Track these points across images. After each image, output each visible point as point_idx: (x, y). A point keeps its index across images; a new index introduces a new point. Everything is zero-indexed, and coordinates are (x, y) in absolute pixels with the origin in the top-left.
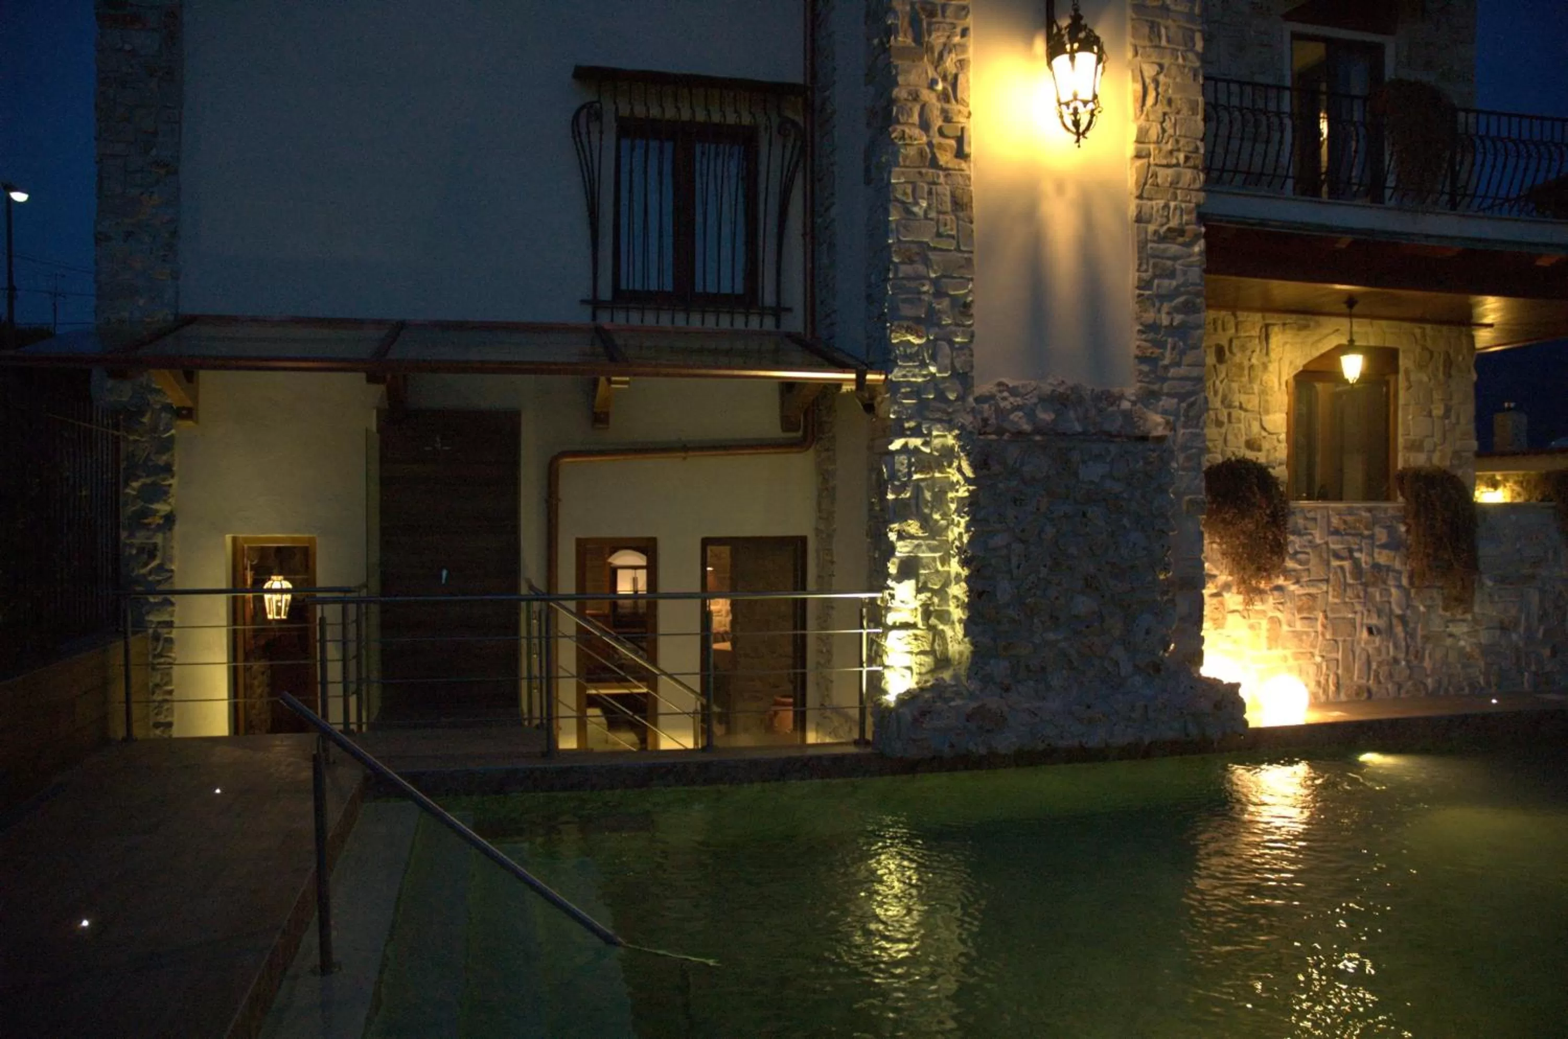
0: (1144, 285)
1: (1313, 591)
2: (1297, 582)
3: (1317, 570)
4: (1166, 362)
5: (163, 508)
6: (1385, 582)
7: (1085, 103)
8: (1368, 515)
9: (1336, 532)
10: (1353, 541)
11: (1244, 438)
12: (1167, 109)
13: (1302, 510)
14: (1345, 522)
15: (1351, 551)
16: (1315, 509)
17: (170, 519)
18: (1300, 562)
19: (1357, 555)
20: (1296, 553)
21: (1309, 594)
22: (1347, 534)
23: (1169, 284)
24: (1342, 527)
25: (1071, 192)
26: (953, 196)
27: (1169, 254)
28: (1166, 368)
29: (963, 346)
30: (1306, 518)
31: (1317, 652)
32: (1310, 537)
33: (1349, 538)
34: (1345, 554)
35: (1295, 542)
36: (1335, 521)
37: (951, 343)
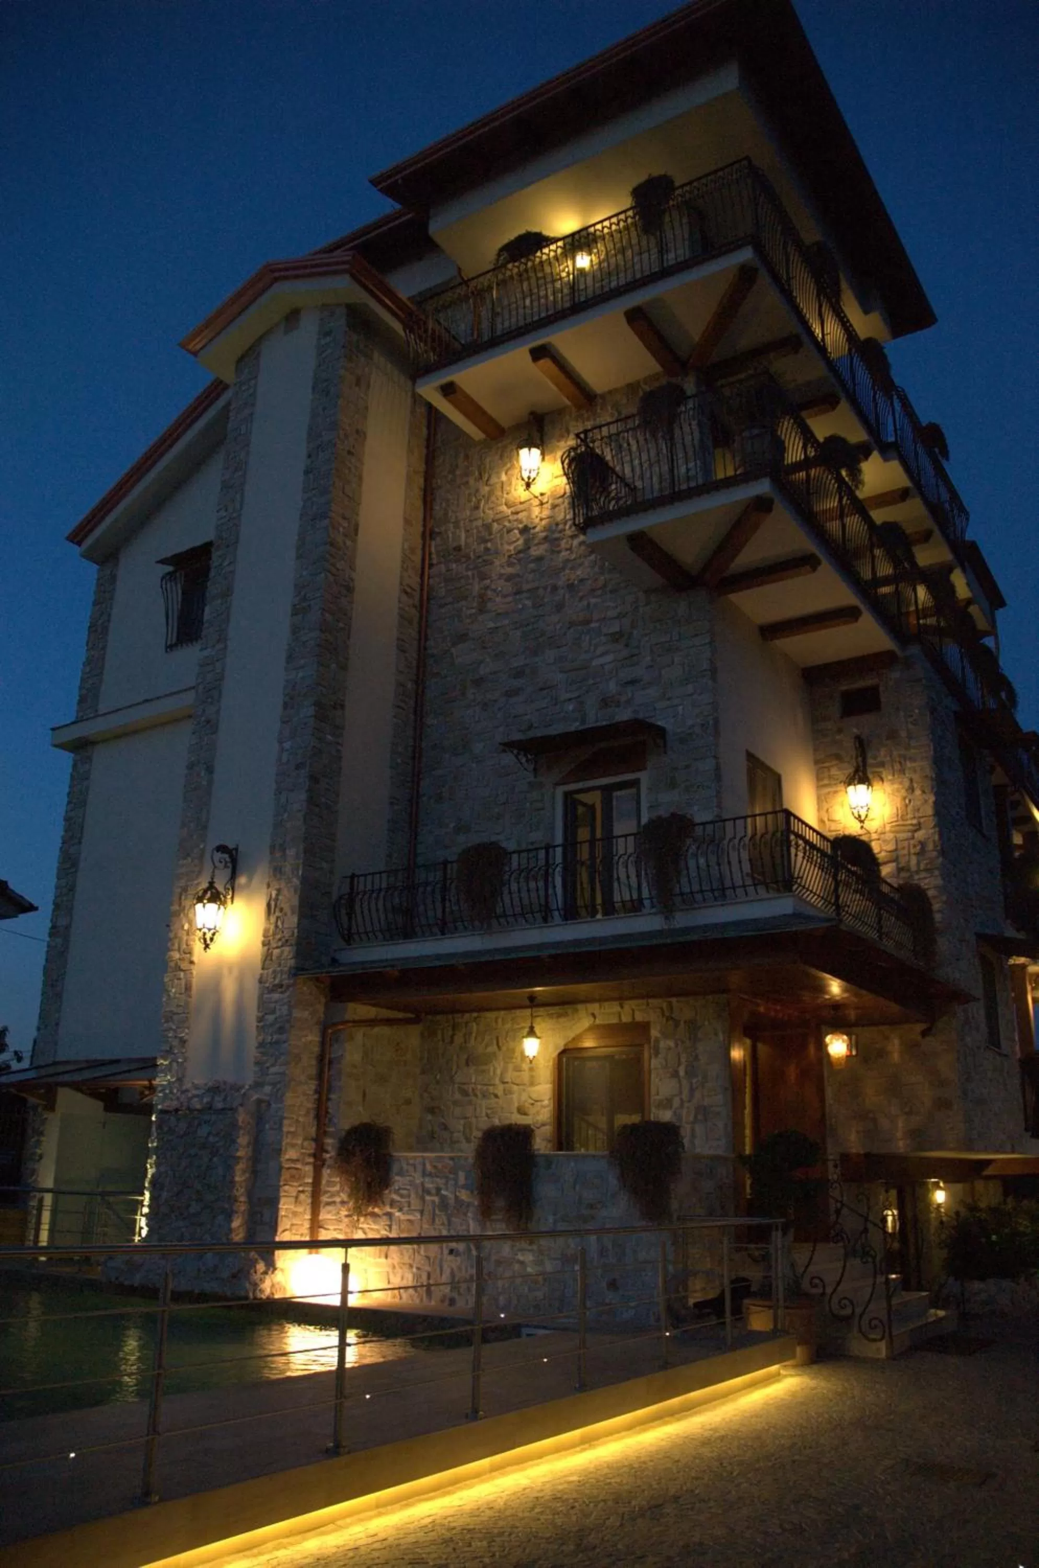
0: (260, 1020)
1: (411, 1217)
2: (400, 1210)
3: (415, 1203)
4: (268, 1065)
5: (39, 1151)
6: (465, 1214)
7: (210, 930)
8: (451, 1162)
9: (430, 1175)
10: (440, 1182)
11: (516, 1105)
12: (280, 914)
13: (406, 1158)
14: (435, 1167)
15: (438, 1190)
16: (415, 1158)
17: (41, 1157)
18: (402, 1196)
19: (443, 1192)
20: (400, 1189)
21: (409, 1220)
22: (437, 1177)
23: (270, 1018)
24: (433, 1171)
25: (235, 973)
26: (186, 985)
27: (273, 1000)
28: (268, 1068)
29: (182, 1063)
30: (408, 1164)
31: (415, 1266)
32: (411, 1178)
33: (438, 1180)
34: (434, 1191)
35: (398, 1181)
36: (429, 1167)
37: (178, 1062)
